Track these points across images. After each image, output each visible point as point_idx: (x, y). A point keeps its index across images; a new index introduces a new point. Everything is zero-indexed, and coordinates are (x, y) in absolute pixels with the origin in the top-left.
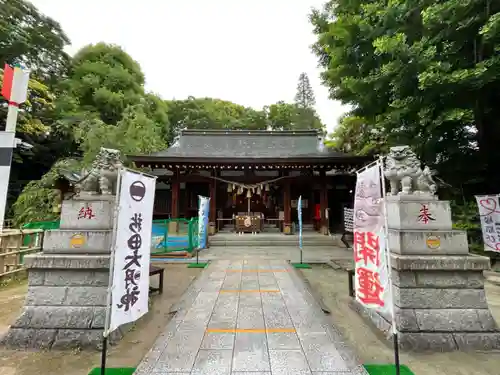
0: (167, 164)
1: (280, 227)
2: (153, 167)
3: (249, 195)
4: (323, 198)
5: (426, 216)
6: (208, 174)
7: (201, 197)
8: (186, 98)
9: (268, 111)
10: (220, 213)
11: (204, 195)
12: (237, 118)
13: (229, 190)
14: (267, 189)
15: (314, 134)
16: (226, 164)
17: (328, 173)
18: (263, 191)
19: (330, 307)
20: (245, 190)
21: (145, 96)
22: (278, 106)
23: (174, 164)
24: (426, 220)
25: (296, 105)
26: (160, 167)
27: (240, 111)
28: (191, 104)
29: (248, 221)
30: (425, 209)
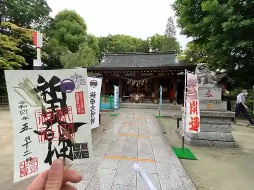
0: (99, 71)
1: (152, 100)
2: (93, 72)
3: (137, 85)
4: (175, 87)
5: (209, 94)
6: (118, 75)
7: (115, 86)
8: (107, 36)
9: (150, 40)
10: (124, 94)
11: (116, 85)
12: (133, 45)
13: (128, 83)
14: (146, 82)
15: (173, 53)
16: (127, 71)
17: (178, 74)
18: (144, 83)
19: (166, 131)
20: (136, 83)
21: (88, 36)
22: (156, 36)
23: (103, 71)
24: (209, 96)
25: (166, 36)
26: (97, 72)
27: (135, 41)
28: (110, 39)
29: (137, 98)
30: (209, 92)
